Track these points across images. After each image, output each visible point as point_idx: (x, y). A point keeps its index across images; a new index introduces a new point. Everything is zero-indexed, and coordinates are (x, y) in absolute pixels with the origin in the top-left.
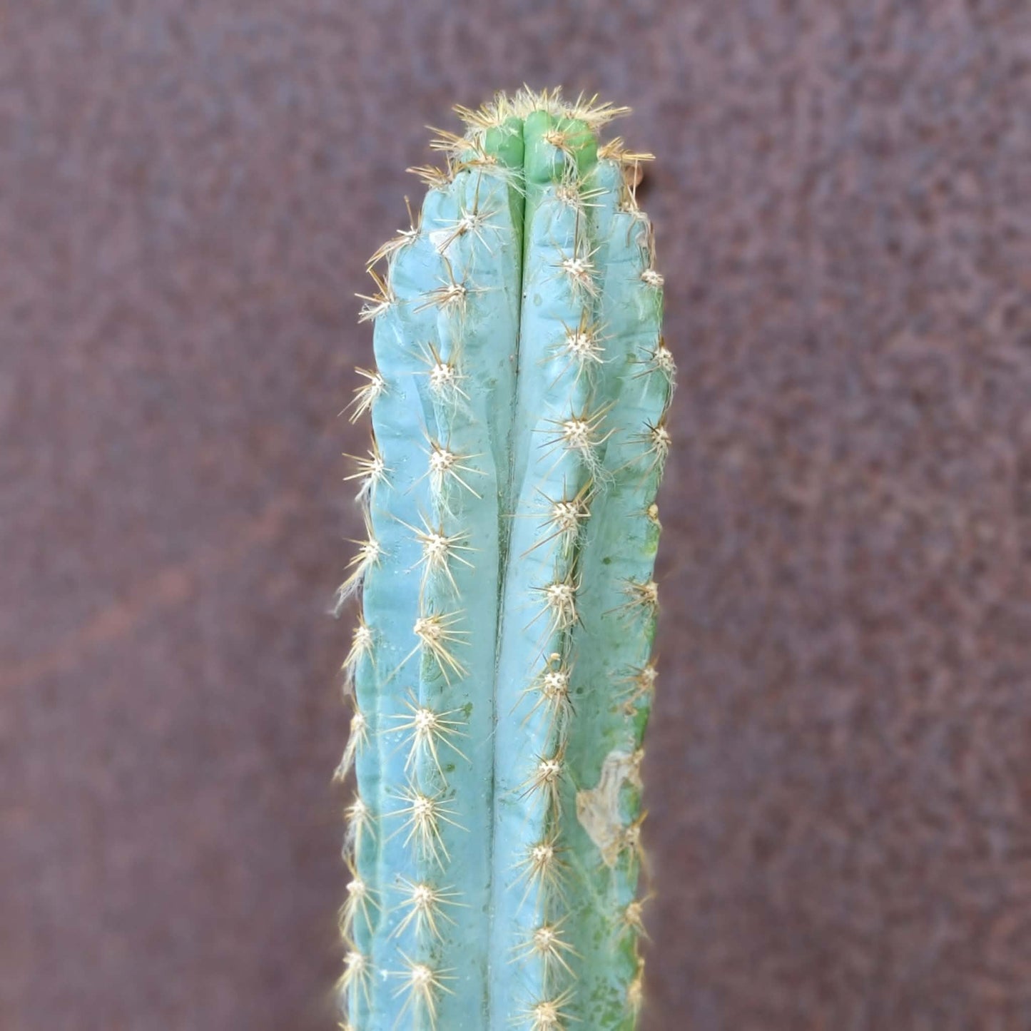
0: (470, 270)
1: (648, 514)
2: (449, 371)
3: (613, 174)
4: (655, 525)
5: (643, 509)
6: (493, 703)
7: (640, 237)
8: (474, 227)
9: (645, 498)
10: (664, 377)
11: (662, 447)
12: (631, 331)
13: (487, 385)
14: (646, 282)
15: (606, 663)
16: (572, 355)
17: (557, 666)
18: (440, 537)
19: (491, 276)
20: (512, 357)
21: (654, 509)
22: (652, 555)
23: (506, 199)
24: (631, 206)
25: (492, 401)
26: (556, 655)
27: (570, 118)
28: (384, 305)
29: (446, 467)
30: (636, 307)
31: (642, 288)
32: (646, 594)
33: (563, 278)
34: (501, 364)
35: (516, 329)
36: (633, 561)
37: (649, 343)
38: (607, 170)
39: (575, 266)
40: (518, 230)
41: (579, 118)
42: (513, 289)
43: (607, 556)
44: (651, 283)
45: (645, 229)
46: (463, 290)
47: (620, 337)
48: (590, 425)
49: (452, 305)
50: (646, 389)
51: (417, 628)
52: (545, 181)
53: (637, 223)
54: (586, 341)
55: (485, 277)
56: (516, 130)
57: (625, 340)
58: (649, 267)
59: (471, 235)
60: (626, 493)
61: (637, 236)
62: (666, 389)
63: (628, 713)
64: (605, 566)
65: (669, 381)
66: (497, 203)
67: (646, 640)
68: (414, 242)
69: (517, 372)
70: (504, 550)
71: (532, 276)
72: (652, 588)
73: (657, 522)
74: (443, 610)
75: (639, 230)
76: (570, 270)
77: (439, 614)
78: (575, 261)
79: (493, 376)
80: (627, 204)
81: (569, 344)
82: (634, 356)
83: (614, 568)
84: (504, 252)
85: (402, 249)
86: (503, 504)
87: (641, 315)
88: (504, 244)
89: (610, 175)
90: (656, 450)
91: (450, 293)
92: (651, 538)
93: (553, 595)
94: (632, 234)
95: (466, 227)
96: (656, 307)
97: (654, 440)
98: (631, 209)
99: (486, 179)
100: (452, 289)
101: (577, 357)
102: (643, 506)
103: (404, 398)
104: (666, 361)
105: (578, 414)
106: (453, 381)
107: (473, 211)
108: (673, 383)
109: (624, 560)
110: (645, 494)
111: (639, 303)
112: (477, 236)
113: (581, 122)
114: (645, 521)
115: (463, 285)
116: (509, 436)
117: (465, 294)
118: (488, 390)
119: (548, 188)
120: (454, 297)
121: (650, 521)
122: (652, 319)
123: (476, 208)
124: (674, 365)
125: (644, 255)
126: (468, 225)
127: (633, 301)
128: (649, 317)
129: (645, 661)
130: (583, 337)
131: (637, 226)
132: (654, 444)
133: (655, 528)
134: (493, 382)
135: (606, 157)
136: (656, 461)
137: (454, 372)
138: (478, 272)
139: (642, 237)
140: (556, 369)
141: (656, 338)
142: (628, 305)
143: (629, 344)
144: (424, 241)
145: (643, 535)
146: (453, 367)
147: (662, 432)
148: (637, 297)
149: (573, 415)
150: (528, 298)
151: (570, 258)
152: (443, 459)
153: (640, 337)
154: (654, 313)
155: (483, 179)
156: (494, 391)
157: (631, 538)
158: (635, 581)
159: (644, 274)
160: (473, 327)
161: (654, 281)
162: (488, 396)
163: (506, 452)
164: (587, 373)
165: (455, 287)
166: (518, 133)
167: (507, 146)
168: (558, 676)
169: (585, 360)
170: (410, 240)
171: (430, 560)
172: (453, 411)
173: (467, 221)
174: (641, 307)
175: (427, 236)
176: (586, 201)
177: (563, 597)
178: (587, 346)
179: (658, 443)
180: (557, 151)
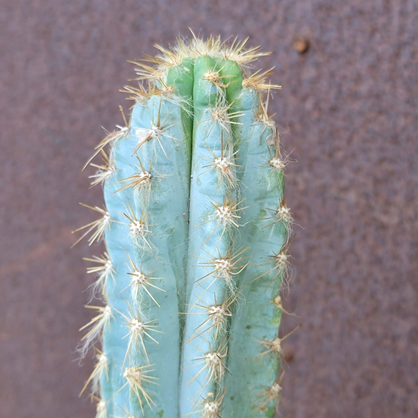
0: (153, 164)
1: (274, 302)
2: (141, 227)
3: (252, 98)
4: (278, 308)
5: (270, 299)
6: (178, 407)
7: (269, 139)
8: (157, 135)
9: (272, 293)
10: (283, 225)
11: (282, 265)
12: (263, 196)
13: (167, 232)
14: (273, 166)
15: (248, 383)
16: (219, 221)
17: (211, 400)
18: (139, 322)
19: (168, 166)
20: (184, 214)
21: (278, 299)
22: (277, 325)
23: (179, 116)
24: (264, 117)
25: (172, 241)
26: (211, 394)
27: (225, 59)
28: (109, 172)
29: (140, 283)
30: (266, 182)
31: (270, 170)
32: (273, 346)
33: (214, 171)
34: (177, 218)
35: (187, 196)
36: (265, 327)
37: (274, 204)
38: (248, 95)
39: (222, 163)
40: (188, 134)
41: (232, 59)
42: (184, 172)
43: (249, 324)
44: (275, 168)
45: (273, 133)
46: (150, 176)
47: (256, 200)
48: (232, 262)
49: (142, 186)
50: (272, 230)
51: (125, 374)
52: (205, 105)
53: (267, 129)
54: (228, 212)
55: (164, 168)
56: (188, 68)
57: (259, 202)
58: (275, 157)
59: (154, 141)
60: (261, 289)
61: (268, 137)
62: (285, 232)
63: (262, 409)
64: (247, 330)
65: (287, 228)
66: (173, 119)
67: (273, 371)
68: (126, 136)
69: (189, 222)
70: (183, 323)
71: (196, 165)
72: (277, 343)
73: (280, 306)
74: (141, 365)
75: (268, 134)
76: (219, 166)
77: (139, 366)
78: (222, 159)
79: (172, 227)
80: (261, 116)
81: (217, 213)
82: (264, 211)
83: (253, 331)
84: (177, 150)
85: (119, 139)
86: (181, 298)
87: (269, 188)
88: (178, 145)
89: (250, 98)
90: (278, 267)
91: (141, 177)
92: (276, 316)
93: (209, 360)
94: (264, 136)
95: (152, 136)
96: (278, 183)
97: (278, 261)
98: (264, 120)
99: (165, 104)
100: (142, 175)
101: (222, 222)
102: (271, 298)
103: (123, 228)
104: (285, 215)
105: (223, 256)
106: (143, 233)
107: (156, 125)
108: (289, 229)
109: (260, 326)
110: (272, 291)
111: (268, 179)
112: (158, 142)
113: (233, 62)
114: (272, 307)
115: (150, 173)
116: (184, 259)
117: (151, 178)
118: (168, 235)
119: (206, 110)
120: (143, 181)
121: (275, 307)
122: (276, 190)
123: (159, 122)
124: (290, 217)
125: (271, 150)
126: (153, 134)
127: (264, 178)
128: (274, 188)
129: (272, 382)
130: (227, 209)
131: (267, 131)
132: (277, 264)
133: (279, 311)
134: (172, 230)
135: (248, 86)
136: (278, 274)
137: (144, 227)
138: (159, 164)
139: (271, 138)
140: (209, 227)
141: (278, 202)
142: (260, 181)
143: (262, 204)
144: (132, 135)
145: (271, 313)
146: (143, 223)
147: (283, 257)
148: (266, 175)
149: (220, 256)
150: (193, 178)
151: (219, 157)
152: (138, 278)
153: (269, 200)
154: (277, 187)
155: (163, 103)
156: (172, 236)
157: (264, 315)
158: (266, 339)
159: (271, 162)
160: (157, 198)
161: (278, 167)
162: (168, 239)
163: (182, 269)
164: (228, 232)
165: (145, 173)
166: (190, 71)
167: (182, 80)
168: (213, 404)
169: (227, 226)
170: (124, 134)
171: (133, 335)
172: (143, 251)
173: (153, 131)
174: (269, 182)
175: (134, 132)
176: (231, 120)
177: (215, 361)
178: (229, 215)
179: (280, 263)
180: (213, 86)
